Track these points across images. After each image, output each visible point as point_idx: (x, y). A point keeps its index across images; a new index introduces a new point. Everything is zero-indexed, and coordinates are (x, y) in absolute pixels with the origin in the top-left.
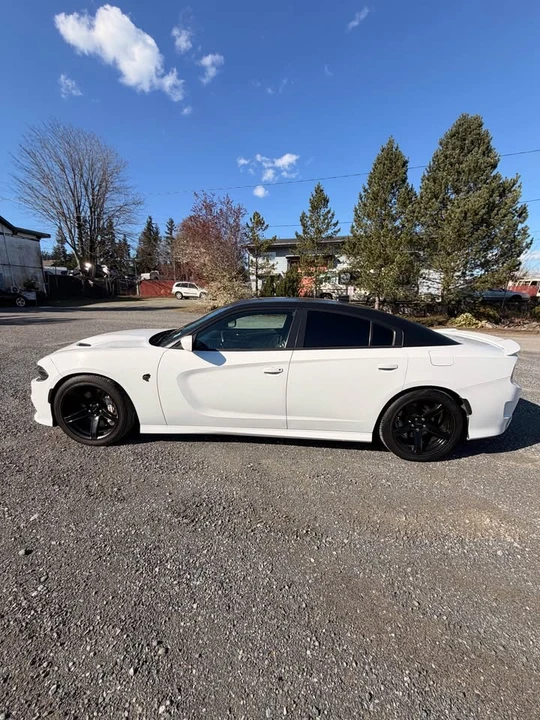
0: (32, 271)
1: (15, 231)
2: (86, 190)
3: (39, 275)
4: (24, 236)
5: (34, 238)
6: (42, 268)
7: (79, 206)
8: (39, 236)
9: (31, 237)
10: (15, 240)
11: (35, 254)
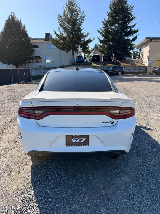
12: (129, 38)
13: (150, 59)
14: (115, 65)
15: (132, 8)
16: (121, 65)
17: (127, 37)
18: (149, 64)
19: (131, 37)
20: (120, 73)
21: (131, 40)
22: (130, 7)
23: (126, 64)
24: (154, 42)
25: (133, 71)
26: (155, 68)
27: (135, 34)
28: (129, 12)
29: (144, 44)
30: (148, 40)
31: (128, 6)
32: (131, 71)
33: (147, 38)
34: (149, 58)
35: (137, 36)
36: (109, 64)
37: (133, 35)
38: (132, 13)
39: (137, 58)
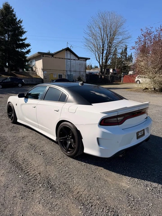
0: (82, 73)
1: (79, 58)
2: (107, 37)
3: (84, 75)
4: (82, 60)
5: (85, 60)
6: (86, 72)
7: (104, 45)
8: (86, 59)
9: (84, 60)
10: (78, 62)
11: (84, 66)
12: (22, 51)
13: (45, 72)
14: (11, 77)
15: (21, 22)
16: (17, 77)
17: (20, 49)
18: (44, 77)
19: (24, 49)
20: (20, 85)
21: (25, 53)
22: (19, 20)
23: (22, 76)
24: (46, 57)
25: (31, 82)
26: (52, 80)
27: (28, 47)
28: (19, 25)
29: (35, 57)
30: (40, 54)
31: (16, 19)
32: (28, 83)
33: (39, 53)
34: (43, 71)
35: (30, 49)
36: (3, 76)
37: (26, 48)
38: (23, 27)
39: (30, 70)
